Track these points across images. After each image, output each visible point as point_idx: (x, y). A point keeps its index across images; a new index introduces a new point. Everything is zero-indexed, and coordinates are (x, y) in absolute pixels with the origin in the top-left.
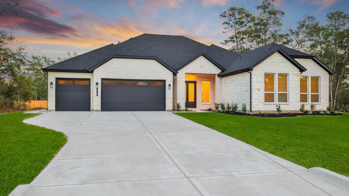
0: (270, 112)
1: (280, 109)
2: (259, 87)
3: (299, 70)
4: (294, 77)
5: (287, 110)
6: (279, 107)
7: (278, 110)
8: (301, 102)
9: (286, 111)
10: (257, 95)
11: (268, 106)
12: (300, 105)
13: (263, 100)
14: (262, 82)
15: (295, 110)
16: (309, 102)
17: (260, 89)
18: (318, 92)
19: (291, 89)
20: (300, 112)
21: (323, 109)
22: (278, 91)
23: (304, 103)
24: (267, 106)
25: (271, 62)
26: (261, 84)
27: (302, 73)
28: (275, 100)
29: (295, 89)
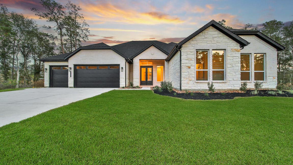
0: (203, 90)
1: (213, 88)
2: (189, 65)
3: (239, 45)
4: (232, 53)
5: (225, 89)
6: (212, 86)
7: (211, 89)
8: (241, 80)
9: (222, 90)
10: (187, 73)
11: (201, 85)
12: (241, 84)
13: (193, 78)
14: (193, 60)
15: (234, 89)
16: (252, 80)
17: (191, 67)
18: (263, 70)
19: (229, 66)
20: (240, 92)
21: (270, 88)
22: (213, 69)
23: (246, 81)
24: (199, 85)
25: (204, 38)
26: (192, 61)
27: (243, 48)
28: (209, 78)
29: (234, 65)
